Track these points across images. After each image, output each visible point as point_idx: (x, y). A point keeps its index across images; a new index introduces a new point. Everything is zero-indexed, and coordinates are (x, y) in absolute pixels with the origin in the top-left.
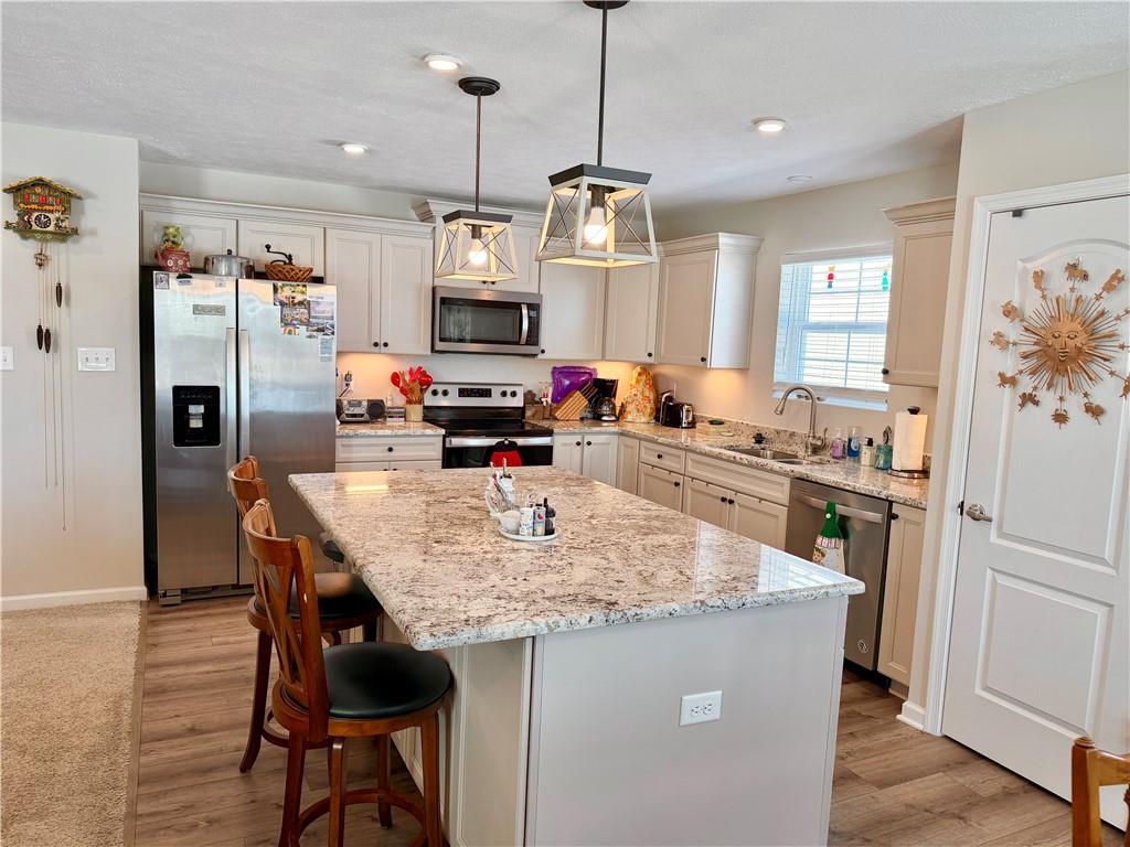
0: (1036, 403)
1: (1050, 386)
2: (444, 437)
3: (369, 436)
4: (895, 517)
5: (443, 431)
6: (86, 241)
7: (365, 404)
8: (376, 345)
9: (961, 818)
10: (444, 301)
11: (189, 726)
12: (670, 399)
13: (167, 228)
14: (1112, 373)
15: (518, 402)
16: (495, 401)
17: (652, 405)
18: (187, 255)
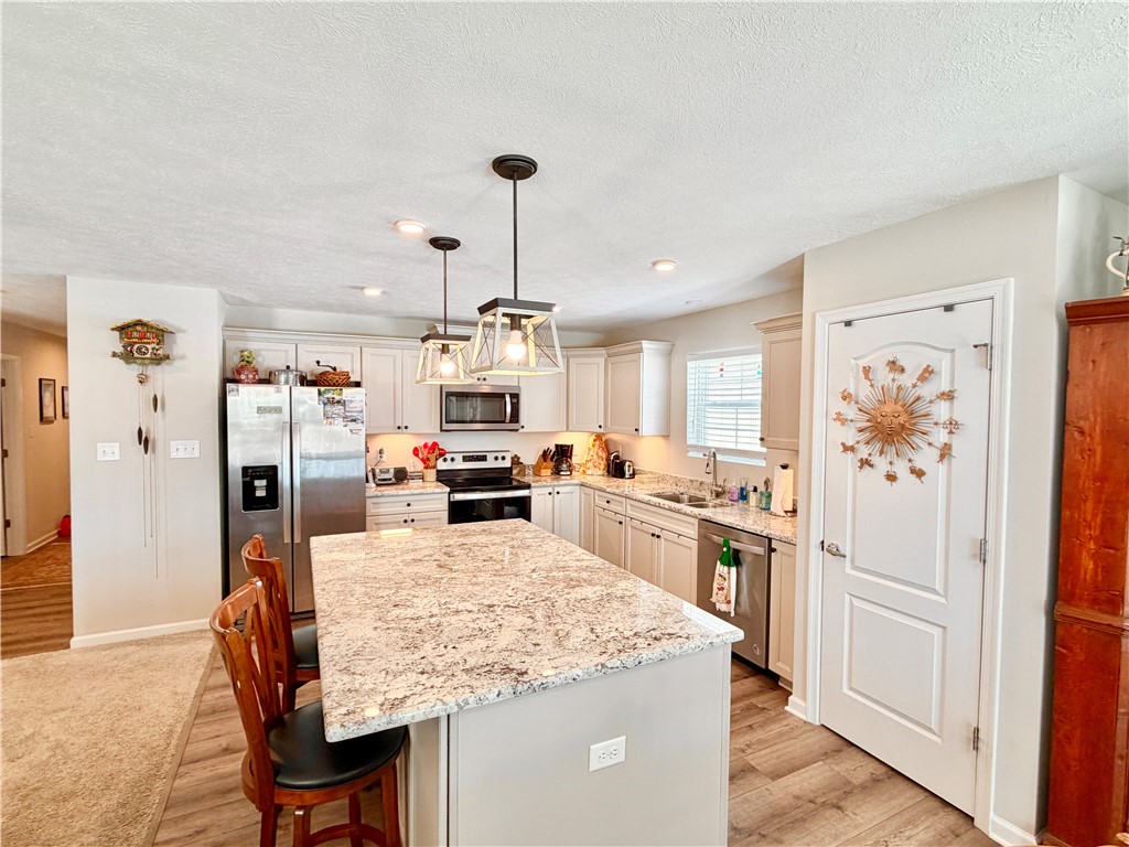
0: (871, 466)
1: (881, 453)
2: (450, 493)
3: (392, 496)
4: (774, 550)
5: (448, 489)
6: (177, 363)
7: (392, 471)
8: (399, 428)
9: (839, 808)
10: (449, 394)
11: (224, 745)
12: (617, 457)
13: (242, 351)
14: (930, 444)
15: (507, 464)
16: (490, 464)
17: (605, 462)
18: (256, 371)
